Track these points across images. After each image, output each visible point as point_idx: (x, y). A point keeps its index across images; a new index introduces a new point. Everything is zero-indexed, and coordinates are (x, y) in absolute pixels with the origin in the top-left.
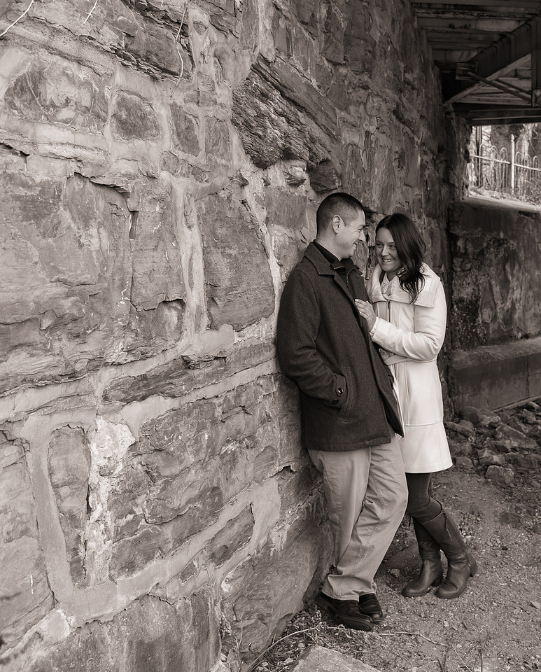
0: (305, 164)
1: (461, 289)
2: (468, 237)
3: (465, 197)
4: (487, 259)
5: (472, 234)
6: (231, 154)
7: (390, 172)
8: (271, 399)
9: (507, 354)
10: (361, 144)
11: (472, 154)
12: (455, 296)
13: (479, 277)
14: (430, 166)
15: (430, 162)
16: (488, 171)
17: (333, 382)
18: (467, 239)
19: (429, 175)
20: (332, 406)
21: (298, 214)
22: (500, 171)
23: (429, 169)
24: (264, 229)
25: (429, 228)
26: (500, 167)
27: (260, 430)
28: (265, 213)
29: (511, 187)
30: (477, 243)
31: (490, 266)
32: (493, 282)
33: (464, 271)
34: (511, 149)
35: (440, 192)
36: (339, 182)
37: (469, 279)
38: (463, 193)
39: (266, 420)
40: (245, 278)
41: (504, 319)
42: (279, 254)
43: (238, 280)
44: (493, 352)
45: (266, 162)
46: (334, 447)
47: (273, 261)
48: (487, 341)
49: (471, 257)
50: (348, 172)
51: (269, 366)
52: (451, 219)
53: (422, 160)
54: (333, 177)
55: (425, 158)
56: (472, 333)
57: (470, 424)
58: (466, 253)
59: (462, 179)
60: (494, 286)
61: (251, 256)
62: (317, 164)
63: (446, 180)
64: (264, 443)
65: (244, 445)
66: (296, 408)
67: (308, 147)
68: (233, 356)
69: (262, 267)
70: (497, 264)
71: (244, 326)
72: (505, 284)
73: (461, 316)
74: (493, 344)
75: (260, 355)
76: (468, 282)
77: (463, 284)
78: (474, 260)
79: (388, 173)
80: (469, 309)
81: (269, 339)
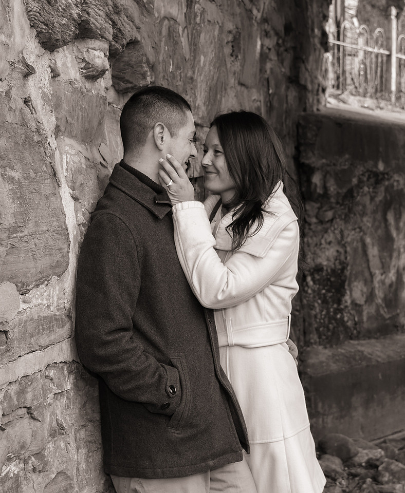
0: (106, 46)
1: (318, 251)
2: (329, 169)
3: (321, 107)
4: (358, 204)
5: (334, 165)
6: (12, 27)
7: (220, 63)
8: (64, 400)
9: (391, 353)
10: (181, 18)
11: (332, 40)
13: (346, 233)
14: (273, 56)
15: (273, 50)
16: (354, 65)
17: (160, 376)
18: (327, 172)
19: (271, 69)
20: (161, 412)
21: (95, 124)
22: (373, 66)
23: (271, 60)
24: (52, 140)
26: (374, 60)
27: (51, 445)
28: (54, 118)
29: (391, 92)
30: (342, 178)
31: (363, 214)
32: (368, 240)
33: (321, 222)
34: (390, 31)
35: (287, 96)
36: (151, 75)
37: (330, 237)
38: (318, 101)
39: (59, 430)
40: (32, 214)
41: (385, 299)
42: (73, 182)
43: (23, 215)
44: (370, 350)
45: (57, 40)
46: (163, 473)
47: (65, 192)
48: (359, 333)
49: (333, 200)
50: (164, 61)
51: (62, 350)
52: (302, 141)
53: (262, 46)
54: (142, 67)
55: (269, 43)
56: (336, 319)
57: (337, 461)
58: (326, 195)
59: (316, 78)
60: (370, 247)
61: (38, 182)
62: (123, 46)
63: (294, 80)
64: (55, 466)
65: (30, 467)
66: (97, 416)
67: (111, 19)
68: (16, 330)
69: (52, 199)
70: (374, 212)
71: (31, 287)
72: (387, 243)
73: (319, 294)
74: (369, 338)
75: (50, 331)
76: (328, 240)
77: (321, 244)
78: (338, 206)
79: (217, 65)
80: (331, 281)
81: (61, 308)
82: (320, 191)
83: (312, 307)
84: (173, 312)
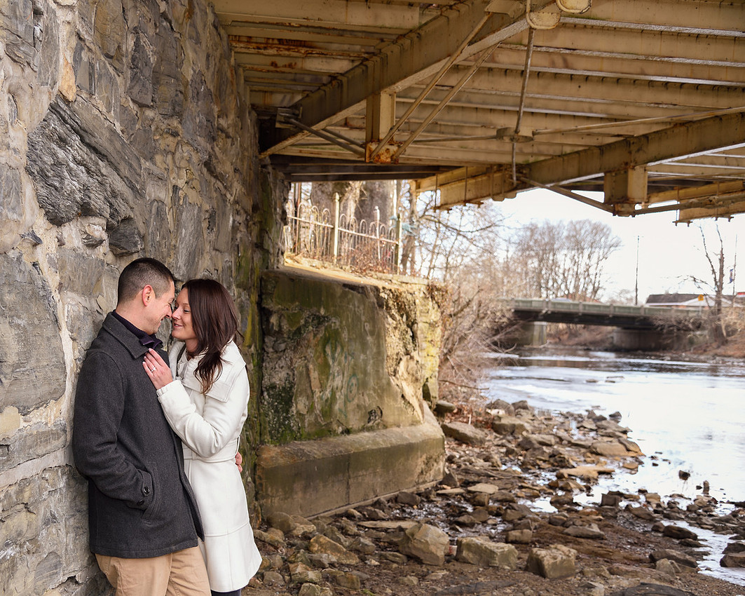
0: (105, 222)
1: (273, 373)
3: (280, 266)
4: (304, 339)
5: (287, 309)
6: (24, 208)
7: (198, 234)
8: (58, 496)
9: (325, 452)
10: (168, 201)
11: (290, 216)
12: (266, 382)
13: (294, 360)
14: (243, 228)
15: (242, 224)
16: (307, 236)
17: (138, 480)
18: (282, 315)
19: (241, 238)
20: (137, 507)
21: (94, 279)
22: (321, 236)
23: (241, 231)
24: (56, 296)
25: (239, 300)
26: (321, 232)
27: (44, 532)
28: (58, 278)
29: (333, 256)
30: (292, 319)
31: (308, 347)
32: (311, 366)
33: (276, 352)
34: (334, 211)
35: (253, 258)
36: (141, 244)
37: (282, 363)
38: (278, 261)
39: (51, 520)
40: (34, 353)
41: (322, 411)
42: (72, 327)
43: (26, 355)
44: (309, 449)
45: (62, 218)
47: (65, 334)
48: (301, 435)
49: (285, 336)
50: (152, 233)
52: (264, 291)
53: (234, 221)
54: (134, 238)
55: (238, 218)
56: (284, 425)
57: (280, 533)
58: (280, 332)
59: (277, 244)
60: (312, 371)
61: (41, 327)
62: (118, 222)
63: (259, 246)
64: (47, 548)
65: (25, 550)
66: (85, 507)
67: (109, 202)
68: (17, 443)
69: (53, 340)
70: (316, 345)
71: (31, 409)
72: (325, 369)
73: (272, 406)
74: (309, 439)
75: (47, 443)
76: (281, 366)
77: (275, 368)
78: (289, 340)
79: (196, 236)
80: (282, 397)
81: (58, 425)
82: (276, 328)
83: (267, 415)
84: (149, 430)
